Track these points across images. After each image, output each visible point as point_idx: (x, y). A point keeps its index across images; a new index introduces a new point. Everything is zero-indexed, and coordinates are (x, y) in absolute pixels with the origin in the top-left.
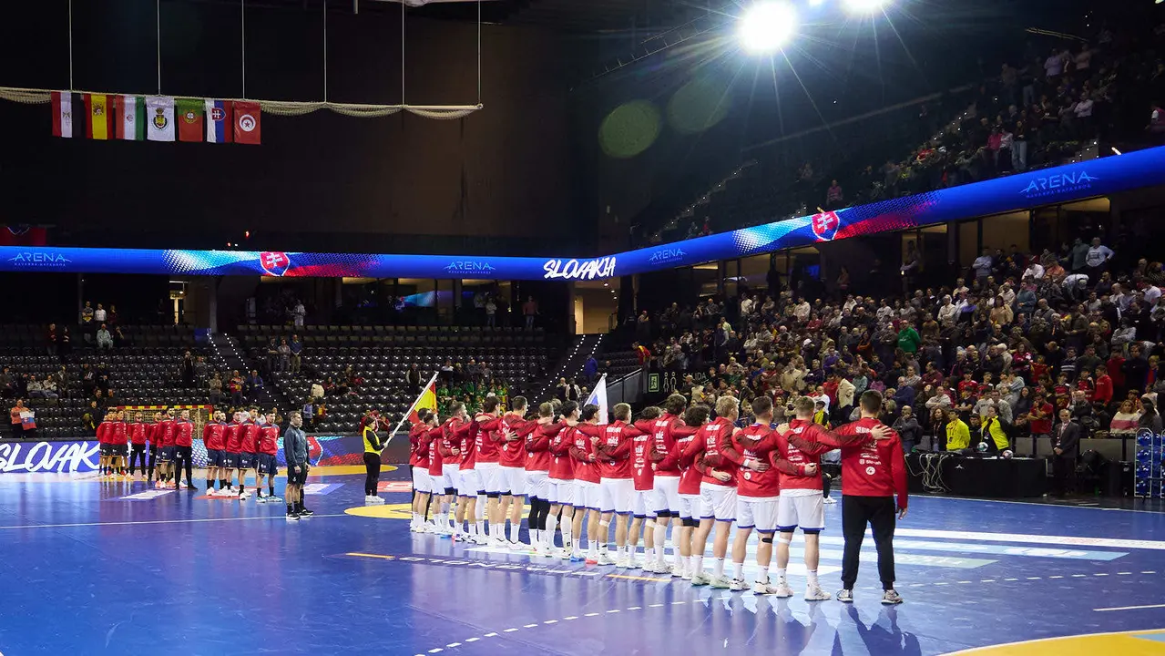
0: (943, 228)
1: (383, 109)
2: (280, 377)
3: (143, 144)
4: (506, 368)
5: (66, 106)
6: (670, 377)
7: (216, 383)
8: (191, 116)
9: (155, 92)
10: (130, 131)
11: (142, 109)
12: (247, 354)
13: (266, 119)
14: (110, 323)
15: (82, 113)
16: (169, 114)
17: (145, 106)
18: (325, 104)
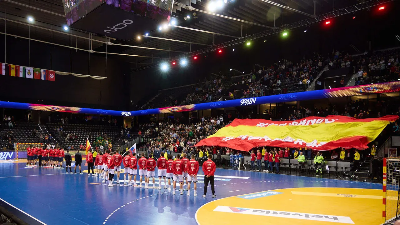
0: (196, 111)
1: (85, 76)
2: (58, 136)
3: (24, 78)
4: (110, 135)
5: (4, 67)
6: (145, 139)
7: (42, 137)
8: (37, 73)
9: (28, 66)
10: (21, 75)
11: (24, 70)
12: (49, 130)
13: (57, 76)
14: (12, 121)
15: (8, 69)
16: (32, 72)
17: (25, 69)
18: (71, 73)
